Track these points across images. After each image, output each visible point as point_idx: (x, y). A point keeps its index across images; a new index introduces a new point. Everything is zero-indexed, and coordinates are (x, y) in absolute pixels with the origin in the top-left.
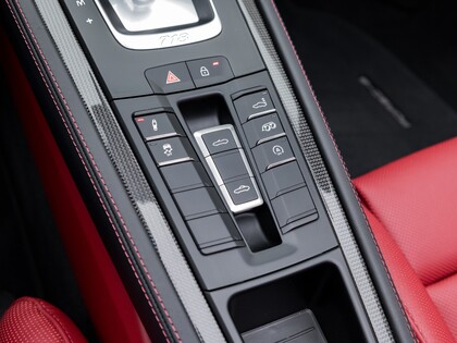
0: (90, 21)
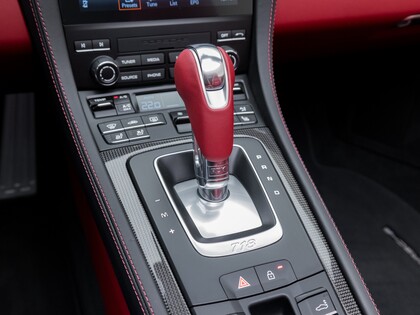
0: (172, 231)
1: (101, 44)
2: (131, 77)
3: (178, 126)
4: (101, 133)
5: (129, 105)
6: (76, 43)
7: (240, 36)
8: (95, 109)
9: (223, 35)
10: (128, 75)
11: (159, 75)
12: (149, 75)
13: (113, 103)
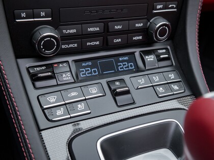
1: (43, 14)
2: (71, 46)
3: (117, 98)
4: (41, 106)
5: (69, 74)
6: (16, 11)
7: (172, 8)
8: (35, 78)
9: (159, 7)
10: (68, 44)
11: (98, 43)
12: (88, 44)
13: (53, 72)
